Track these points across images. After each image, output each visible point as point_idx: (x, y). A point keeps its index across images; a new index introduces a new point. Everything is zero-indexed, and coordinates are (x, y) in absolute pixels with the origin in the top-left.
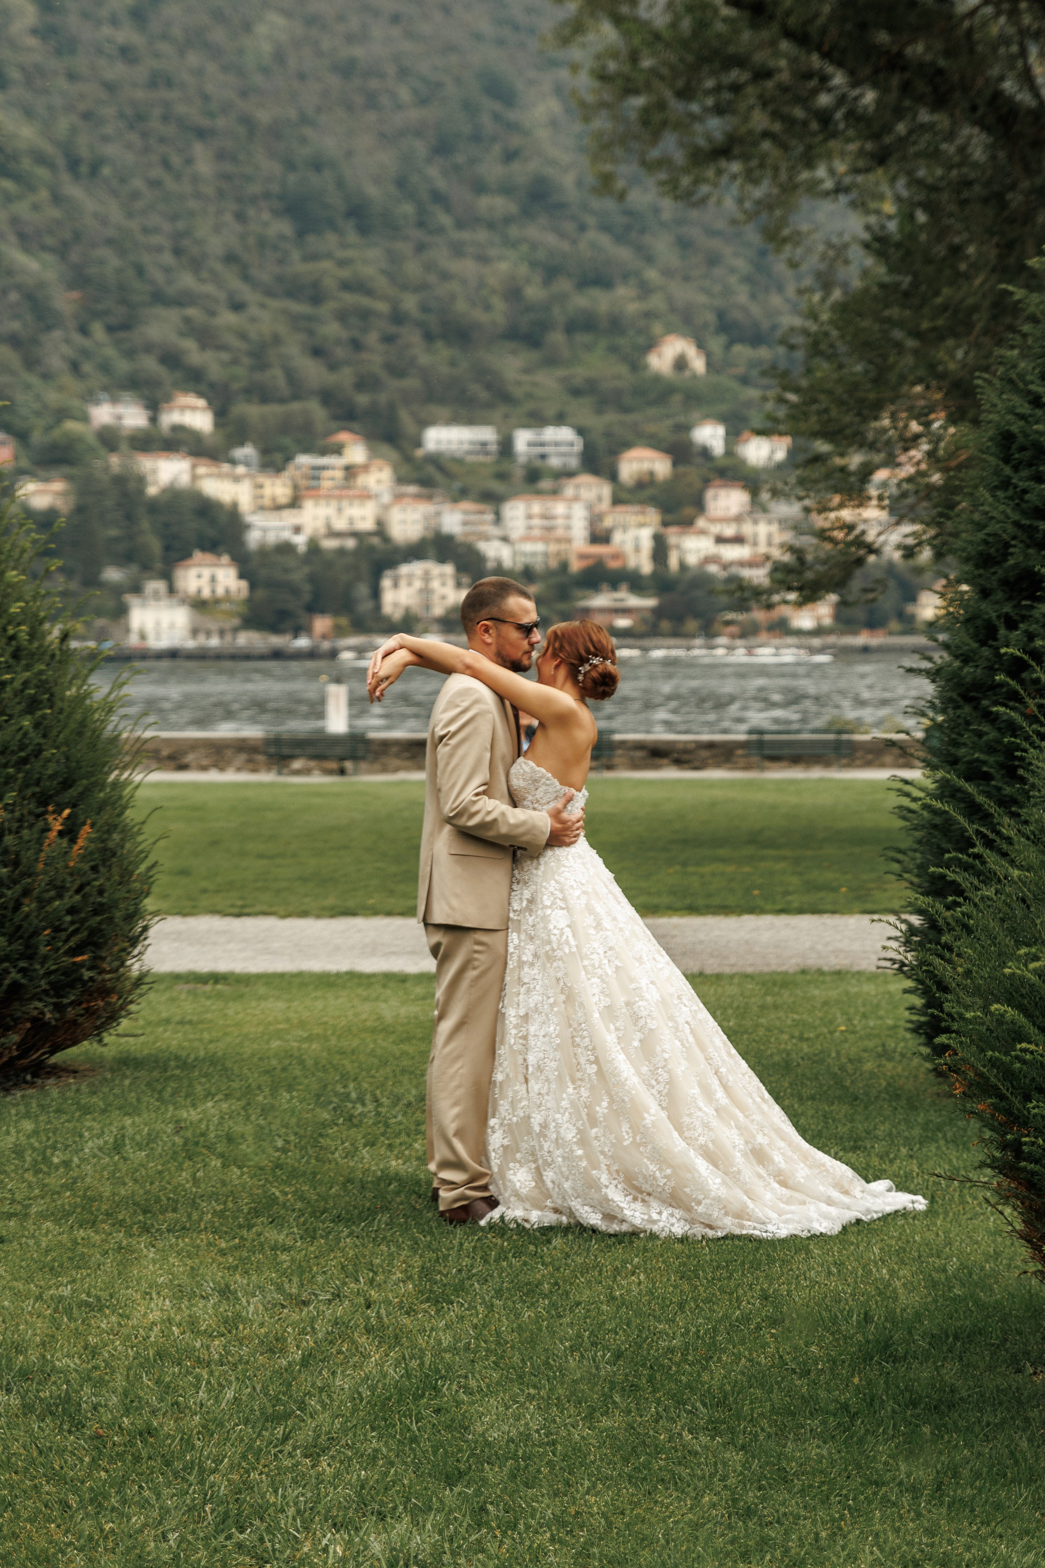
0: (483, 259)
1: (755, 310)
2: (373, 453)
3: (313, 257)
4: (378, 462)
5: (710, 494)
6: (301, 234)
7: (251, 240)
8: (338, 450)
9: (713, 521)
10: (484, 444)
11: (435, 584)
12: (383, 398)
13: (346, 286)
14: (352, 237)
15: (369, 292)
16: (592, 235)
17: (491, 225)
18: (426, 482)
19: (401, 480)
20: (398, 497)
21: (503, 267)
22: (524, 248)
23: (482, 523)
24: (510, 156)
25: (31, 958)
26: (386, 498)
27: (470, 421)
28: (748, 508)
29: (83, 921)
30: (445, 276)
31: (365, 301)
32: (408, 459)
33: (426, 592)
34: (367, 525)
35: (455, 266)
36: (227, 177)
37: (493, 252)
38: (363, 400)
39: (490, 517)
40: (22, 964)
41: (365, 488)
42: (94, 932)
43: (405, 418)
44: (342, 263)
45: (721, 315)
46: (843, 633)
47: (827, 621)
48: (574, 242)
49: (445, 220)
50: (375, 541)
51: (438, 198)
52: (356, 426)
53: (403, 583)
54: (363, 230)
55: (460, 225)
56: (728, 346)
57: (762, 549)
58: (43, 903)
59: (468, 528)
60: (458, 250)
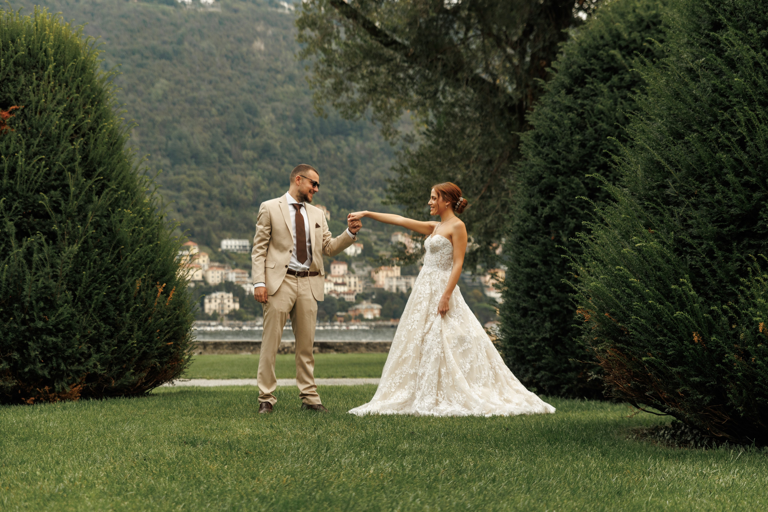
0: (244, 175)
1: (349, 195)
2: (201, 250)
3: (179, 174)
4: (204, 253)
5: (332, 266)
6: (173, 165)
7: (154, 167)
8: (188, 248)
9: (333, 277)
10: (244, 247)
11: (226, 301)
12: (205, 229)
13: (191, 185)
14: (194, 166)
15: (201, 188)
16: (286, 166)
17: (247, 162)
18: (221, 261)
19: (211, 260)
20: (211, 267)
21: (252, 178)
22: (260, 171)
23: (244, 277)
24: (254, 136)
25: (151, 342)
26: (206, 267)
27: (240, 238)
28: (346, 272)
29: (171, 328)
30: (230, 181)
31: (199, 191)
32: (215, 252)
33: (222, 304)
34: (199, 278)
35: (233, 178)
36: (144, 142)
37: (248, 172)
38: (197, 229)
39: (247, 275)
40: (148, 344)
41: (198, 264)
42: (175, 333)
43: (214, 236)
44: (189, 176)
45: (336, 197)
46: (383, 320)
47: (378, 316)
48: (280, 169)
49: (230, 160)
50: (202, 284)
51: (227, 151)
52: (195, 239)
53: (213, 301)
54: (198, 163)
55: (235, 162)
56: (339, 210)
57: (353, 288)
58: (156, 320)
59: (239, 280)
60: (234, 172)
